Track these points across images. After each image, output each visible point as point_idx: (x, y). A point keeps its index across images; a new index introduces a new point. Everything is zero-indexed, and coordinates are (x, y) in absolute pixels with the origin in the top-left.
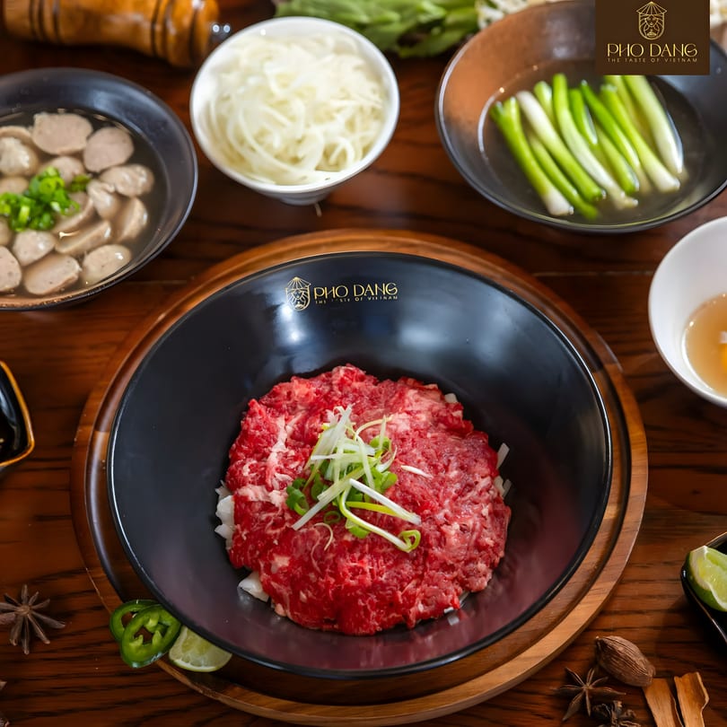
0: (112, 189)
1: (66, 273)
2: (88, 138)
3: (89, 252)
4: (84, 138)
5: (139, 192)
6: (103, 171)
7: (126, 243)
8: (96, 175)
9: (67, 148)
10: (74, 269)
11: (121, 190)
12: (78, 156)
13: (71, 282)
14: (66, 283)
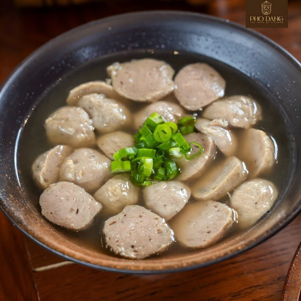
0: (226, 124)
1: (221, 218)
2: (174, 78)
3: (232, 192)
4: (170, 80)
5: (254, 121)
6: (205, 108)
7: (264, 176)
8: (200, 114)
9: (158, 93)
10: (227, 213)
11: (235, 122)
12: (171, 98)
13: (228, 227)
14: (225, 229)
